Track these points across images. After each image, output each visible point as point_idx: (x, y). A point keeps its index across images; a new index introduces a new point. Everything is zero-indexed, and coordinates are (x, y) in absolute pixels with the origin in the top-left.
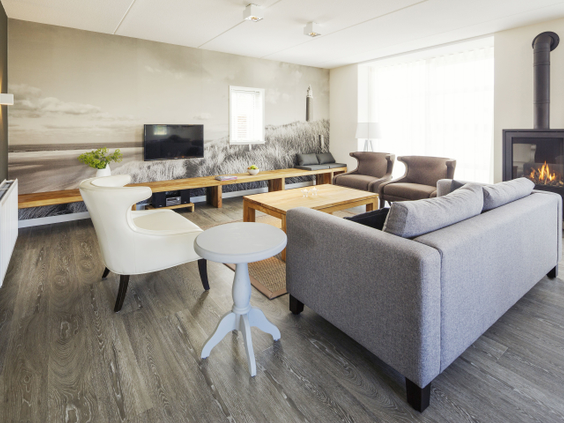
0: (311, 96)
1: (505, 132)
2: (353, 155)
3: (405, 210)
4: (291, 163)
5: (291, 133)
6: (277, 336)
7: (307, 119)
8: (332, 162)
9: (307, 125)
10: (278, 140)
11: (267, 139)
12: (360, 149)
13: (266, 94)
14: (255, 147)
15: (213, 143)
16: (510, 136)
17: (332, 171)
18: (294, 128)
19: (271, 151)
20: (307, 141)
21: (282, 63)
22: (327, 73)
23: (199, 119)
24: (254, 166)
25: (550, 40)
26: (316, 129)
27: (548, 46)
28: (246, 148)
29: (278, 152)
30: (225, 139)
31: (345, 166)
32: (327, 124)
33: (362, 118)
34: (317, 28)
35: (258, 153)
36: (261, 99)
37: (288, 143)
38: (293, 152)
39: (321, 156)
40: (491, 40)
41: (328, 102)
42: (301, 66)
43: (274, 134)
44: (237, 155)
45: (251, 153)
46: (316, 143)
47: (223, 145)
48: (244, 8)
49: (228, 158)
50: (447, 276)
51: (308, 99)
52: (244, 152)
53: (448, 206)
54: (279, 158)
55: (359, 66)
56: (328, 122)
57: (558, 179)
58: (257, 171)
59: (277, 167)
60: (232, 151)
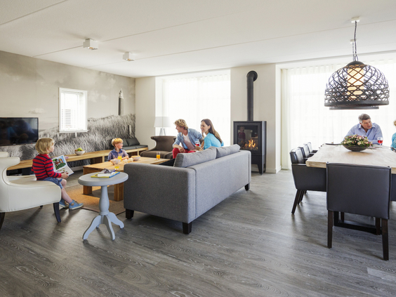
0: (122, 97)
1: (235, 122)
2: (153, 138)
3: (182, 156)
4: (108, 146)
5: (107, 124)
6: (122, 226)
7: (119, 114)
8: (137, 144)
9: (119, 118)
10: (97, 129)
11: (89, 128)
12: (157, 134)
13: (88, 95)
14: (80, 135)
15: (46, 132)
16: (237, 125)
17: (138, 150)
18: (110, 120)
19: (92, 137)
20: (119, 129)
21: (100, 72)
22: (133, 81)
23: (34, 113)
24: (81, 148)
25: (253, 75)
26: (125, 121)
27: (252, 79)
28: (73, 135)
29: (97, 138)
30: (55, 129)
31: (147, 146)
32: (133, 117)
33: (158, 114)
34: (132, 56)
35: (82, 139)
36: (84, 98)
37: (105, 132)
38: (108, 138)
39: (129, 140)
40: (229, 71)
41: (134, 102)
42: (115, 75)
43: (95, 125)
44: (65, 141)
45: (77, 139)
46: (125, 131)
47: (54, 133)
48: (84, 41)
49: (58, 143)
50: (198, 180)
51: (120, 99)
52: (71, 138)
53: (200, 155)
54: (98, 142)
55: (156, 78)
56: (134, 116)
57: (256, 146)
58: (83, 152)
59: (97, 149)
60: (61, 138)
